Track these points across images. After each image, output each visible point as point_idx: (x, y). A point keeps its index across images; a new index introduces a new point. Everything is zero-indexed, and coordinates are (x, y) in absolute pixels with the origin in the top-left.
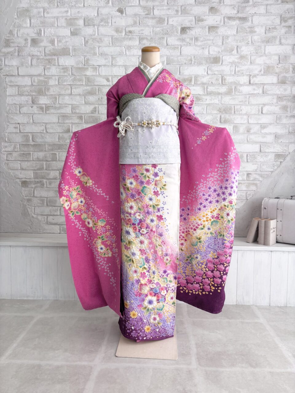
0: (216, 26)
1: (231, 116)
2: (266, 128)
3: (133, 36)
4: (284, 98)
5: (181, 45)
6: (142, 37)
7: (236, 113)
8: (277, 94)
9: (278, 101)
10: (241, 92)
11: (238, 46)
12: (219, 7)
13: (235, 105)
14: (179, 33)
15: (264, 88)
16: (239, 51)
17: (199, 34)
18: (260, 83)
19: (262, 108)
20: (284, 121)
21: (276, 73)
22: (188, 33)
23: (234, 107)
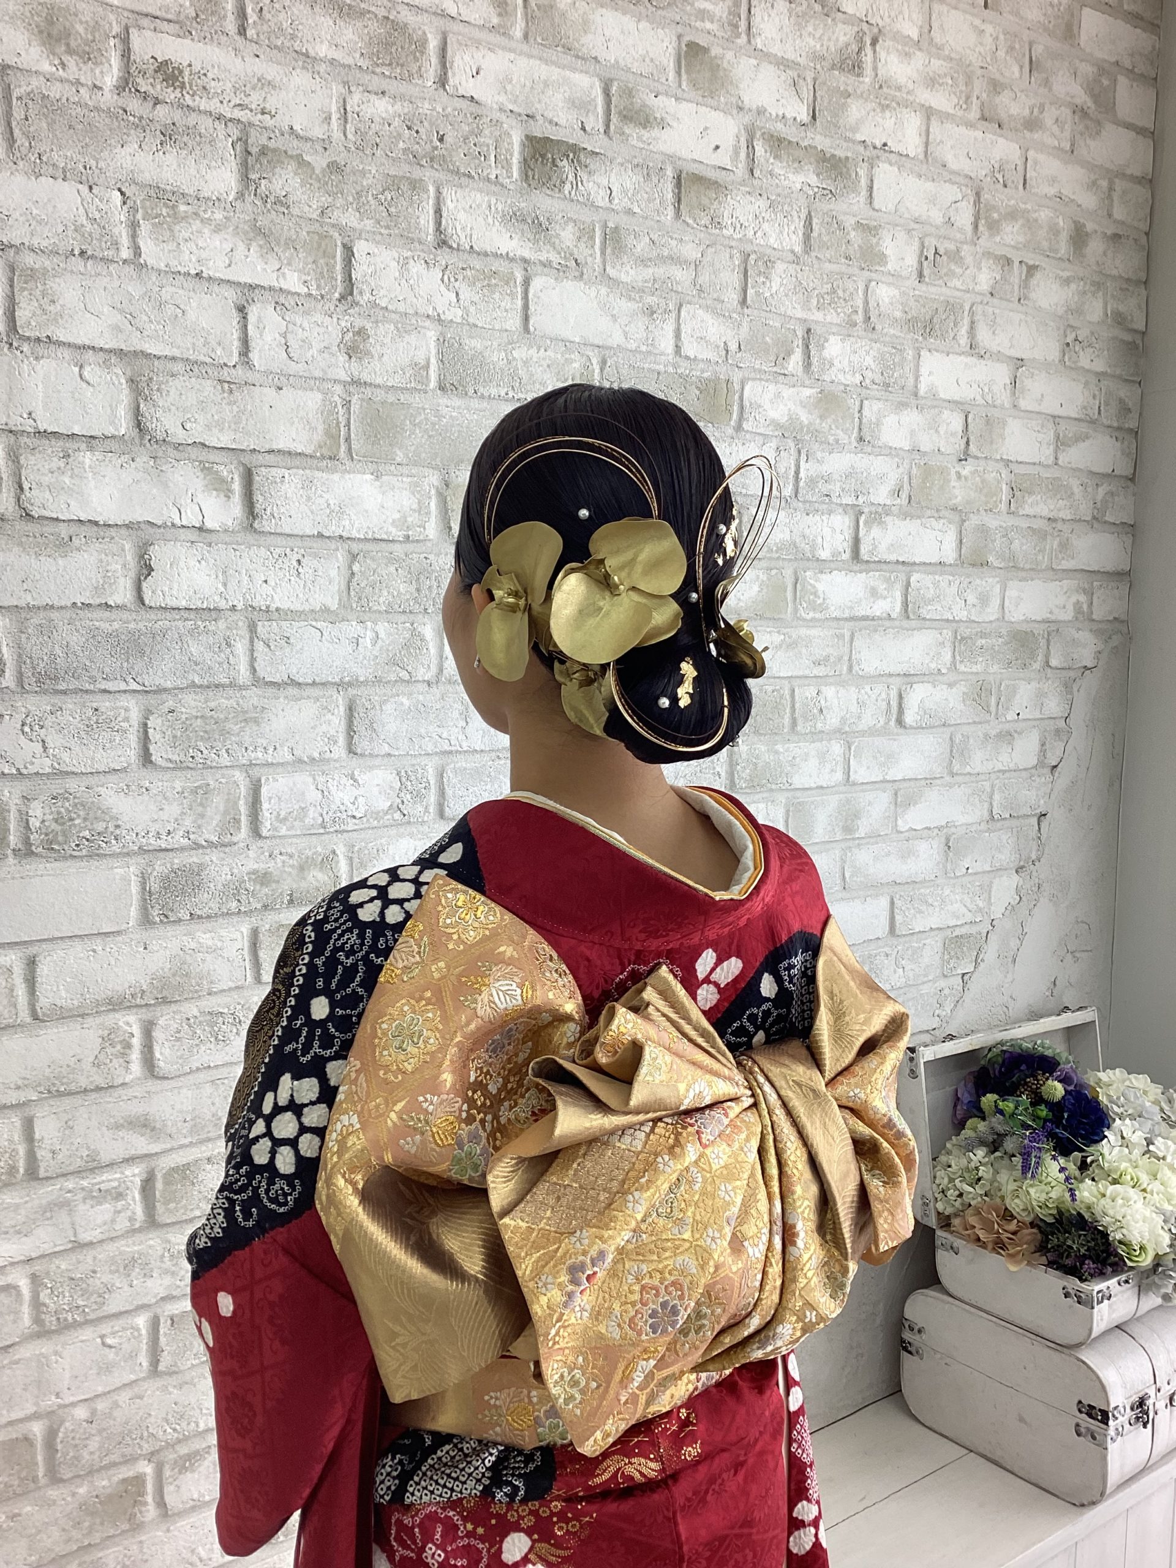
0: (712, 174)
1: (779, 747)
2: (916, 803)
3: (193, 119)
4: (981, 642)
5: (525, 261)
6: (264, 141)
7: (799, 728)
8: (954, 621)
9: (958, 658)
10: (823, 608)
11: (809, 331)
12: (730, 55)
13: (796, 683)
14: (516, 174)
15: (908, 584)
16: (815, 360)
17: (629, 212)
18: (893, 557)
19: (900, 697)
20: (979, 761)
21: (954, 509)
22: (568, 187)
23: (794, 691)
